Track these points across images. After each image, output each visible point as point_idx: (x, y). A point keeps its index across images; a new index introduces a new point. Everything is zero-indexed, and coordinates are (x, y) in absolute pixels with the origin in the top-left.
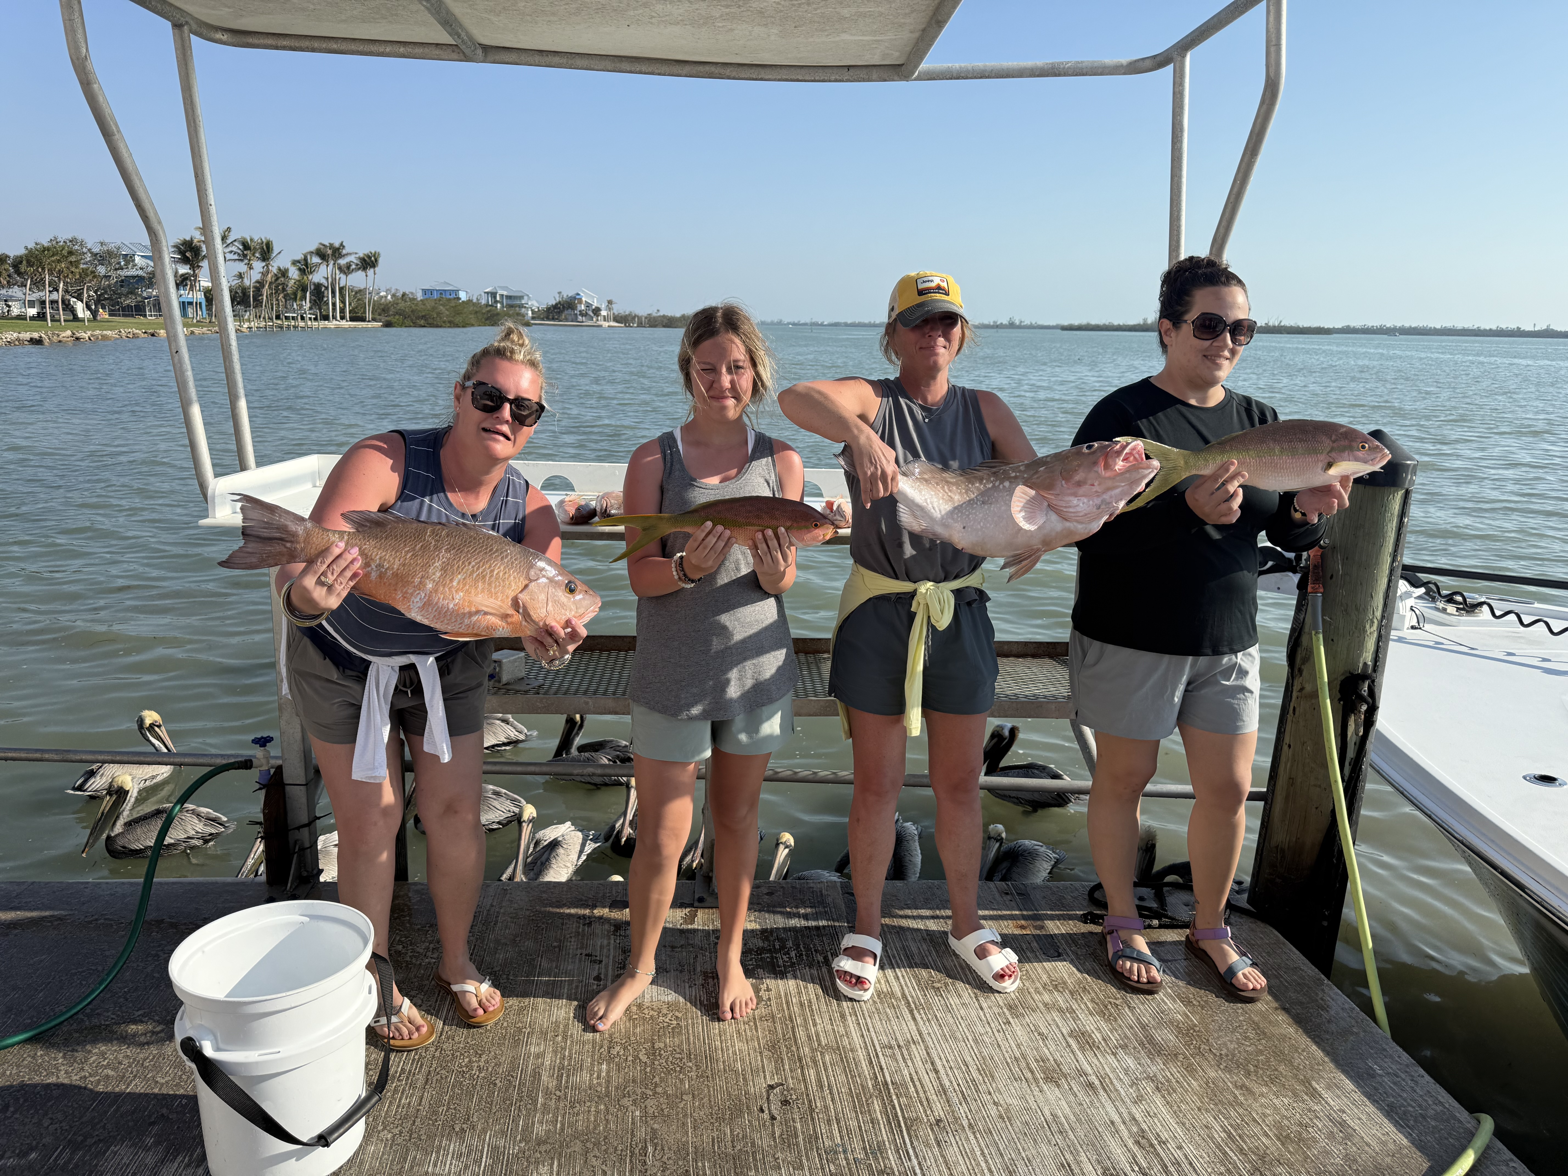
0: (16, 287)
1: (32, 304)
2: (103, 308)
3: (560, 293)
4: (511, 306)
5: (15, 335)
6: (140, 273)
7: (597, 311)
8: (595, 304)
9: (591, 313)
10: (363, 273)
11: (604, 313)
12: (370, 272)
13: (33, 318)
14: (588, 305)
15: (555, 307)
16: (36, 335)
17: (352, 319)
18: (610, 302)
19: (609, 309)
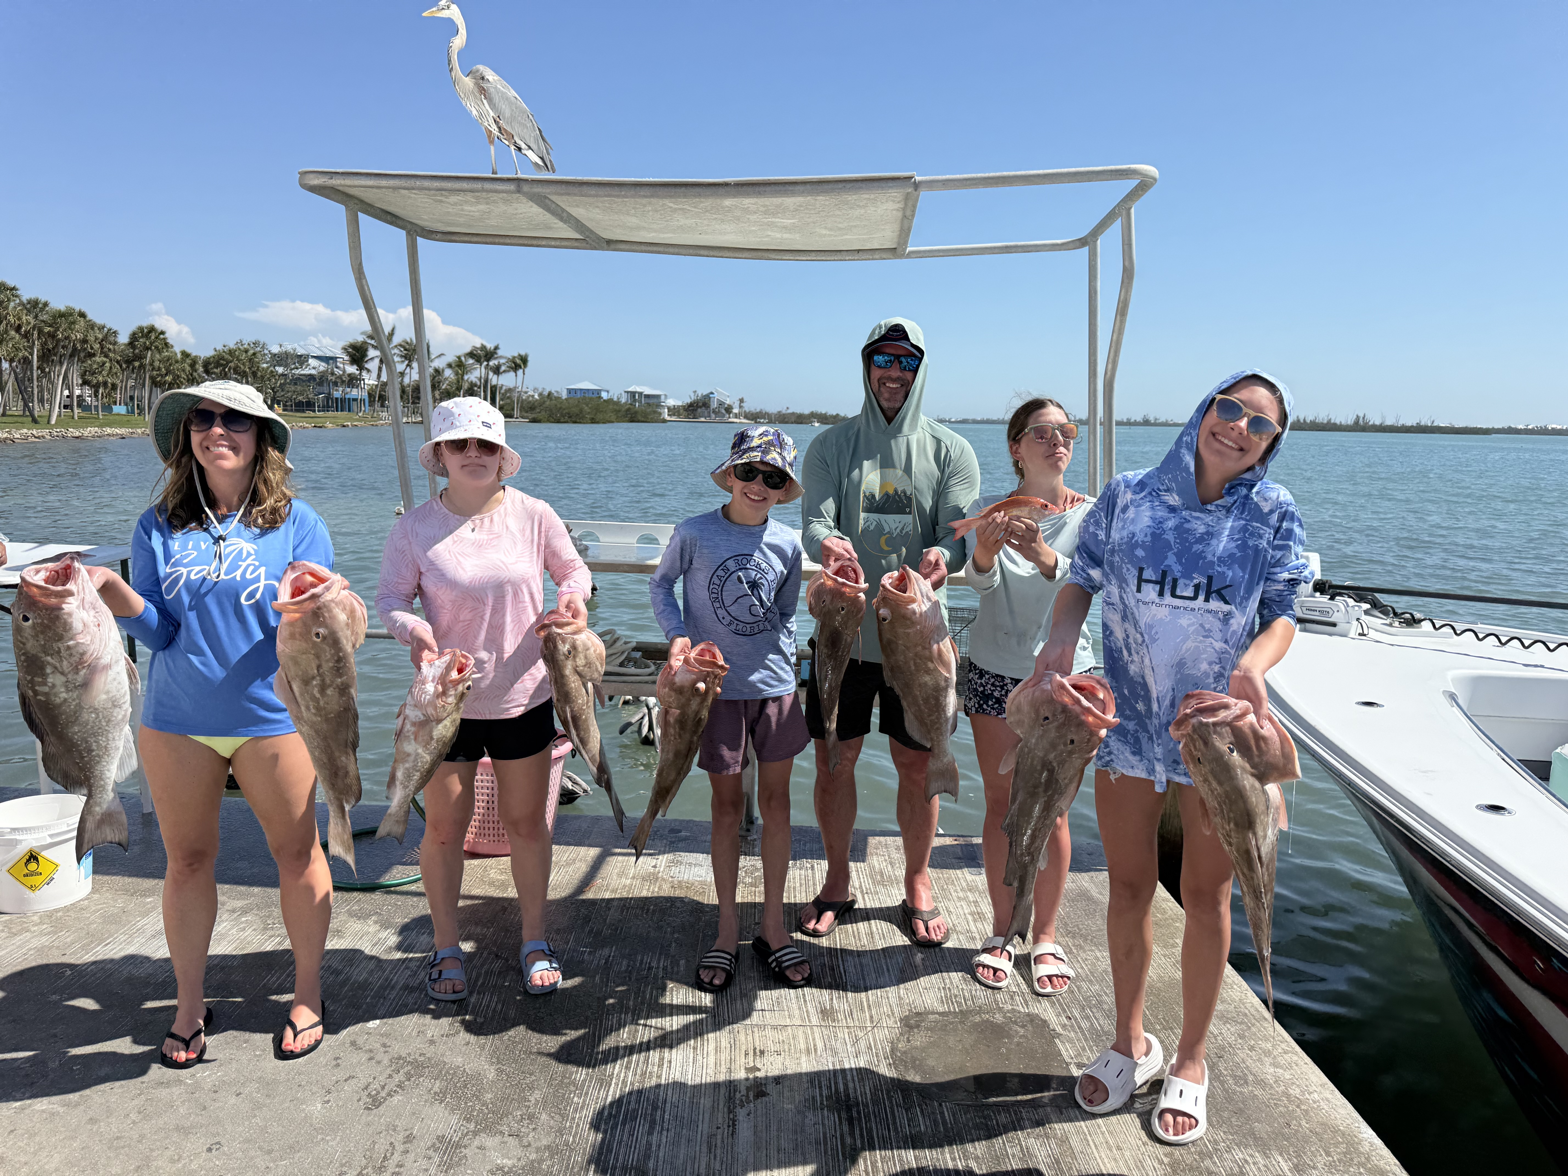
2: (278, 404)
3: (696, 392)
4: (649, 405)
6: (313, 372)
7: (729, 410)
8: (728, 402)
9: (723, 411)
10: (512, 374)
11: (736, 411)
12: (520, 372)
14: (721, 404)
15: (691, 405)
18: (742, 401)
19: (741, 407)
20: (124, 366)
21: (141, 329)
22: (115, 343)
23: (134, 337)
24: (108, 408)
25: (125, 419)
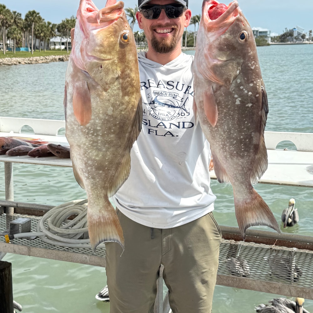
0: (58, 37)
1: (63, 44)
3: (286, 29)
4: (261, 37)
5: (54, 57)
7: (303, 37)
8: (303, 33)
9: (300, 38)
10: (193, 25)
11: (307, 37)
12: (197, 24)
13: (62, 50)
14: (299, 34)
15: (283, 35)
16: (61, 57)
17: (187, 46)
18: (311, 32)
19: (310, 35)
20: (24, 30)
21: (30, 12)
22: (20, 19)
23: (27, 16)
24: (18, 49)
25: (24, 53)
